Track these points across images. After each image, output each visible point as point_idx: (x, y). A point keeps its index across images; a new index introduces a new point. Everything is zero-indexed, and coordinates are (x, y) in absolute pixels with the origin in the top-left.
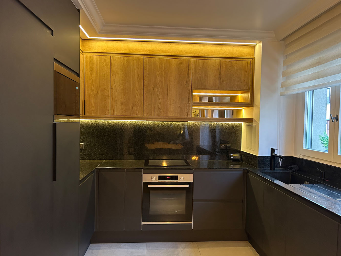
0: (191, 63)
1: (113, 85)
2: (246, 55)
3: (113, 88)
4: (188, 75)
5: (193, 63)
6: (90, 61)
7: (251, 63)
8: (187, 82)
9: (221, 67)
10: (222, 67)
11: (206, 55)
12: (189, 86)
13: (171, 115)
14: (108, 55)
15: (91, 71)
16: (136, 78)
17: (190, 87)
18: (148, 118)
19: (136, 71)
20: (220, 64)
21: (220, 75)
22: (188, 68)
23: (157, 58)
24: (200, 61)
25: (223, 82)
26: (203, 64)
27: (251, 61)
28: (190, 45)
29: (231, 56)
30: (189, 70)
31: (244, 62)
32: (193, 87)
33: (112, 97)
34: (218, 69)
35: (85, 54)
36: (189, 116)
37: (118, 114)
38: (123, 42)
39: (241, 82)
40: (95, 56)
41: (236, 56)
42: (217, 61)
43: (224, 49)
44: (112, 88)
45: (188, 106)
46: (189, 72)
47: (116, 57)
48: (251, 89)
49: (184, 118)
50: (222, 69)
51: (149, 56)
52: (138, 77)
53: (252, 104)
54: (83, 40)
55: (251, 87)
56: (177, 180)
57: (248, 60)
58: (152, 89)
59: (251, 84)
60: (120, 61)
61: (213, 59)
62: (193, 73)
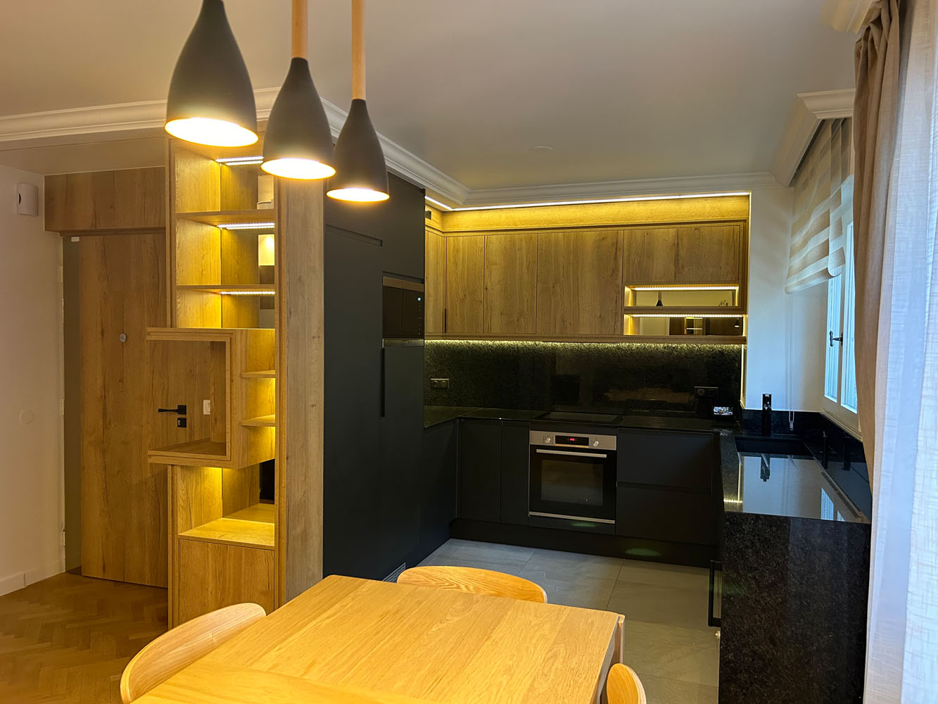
0: (620, 238)
1: (489, 284)
2: (732, 215)
3: (489, 288)
4: (616, 259)
5: (626, 237)
6: (454, 246)
7: (742, 229)
8: (615, 271)
9: (680, 241)
10: (682, 240)
11: (650, 221)
12: (616, 279)
13: (584, 331)
14: (481, 234)
15: (456, 263)
16: (525, 270)
17: (619, 281)
18: (543, 337)
19: (525, 258)
20: (677, 236)
21: (677, 255)
22: (615, 246)
23: (560, 234)
24: (638, 232)
25: (683, 268)
26: (645, 237)
27: (742, 226)
28: (621, 205)
29: (700, 219)
30: (618, 250)
31: (726, 228)
32: (624, 280)
33: (487, 303)
34: (674, 245)
35: (446, 235)
36: (618, 332)
37: (496, 330)
38: (505, 211)
39: (721, 268)
40: (462, 239)
41: (710, 219)
42: (672, 231)
43: (686, 206)
44: (486, 289)
45: (616, 314)
46: (618, 253)
47: (494, 238)
48: (740, 281)
49: (608, 336)
50: (680, 245)
51: (547, 231)
52: (528, 268)
53: (743, 308)
54: (444, 213)
55: (740, 276)
56: (588, 445)
57: (736, 223)
58: (551, 286)
59: (741, 271)
60: (500, 243)
61: (663, 226)
62: (626, 254)
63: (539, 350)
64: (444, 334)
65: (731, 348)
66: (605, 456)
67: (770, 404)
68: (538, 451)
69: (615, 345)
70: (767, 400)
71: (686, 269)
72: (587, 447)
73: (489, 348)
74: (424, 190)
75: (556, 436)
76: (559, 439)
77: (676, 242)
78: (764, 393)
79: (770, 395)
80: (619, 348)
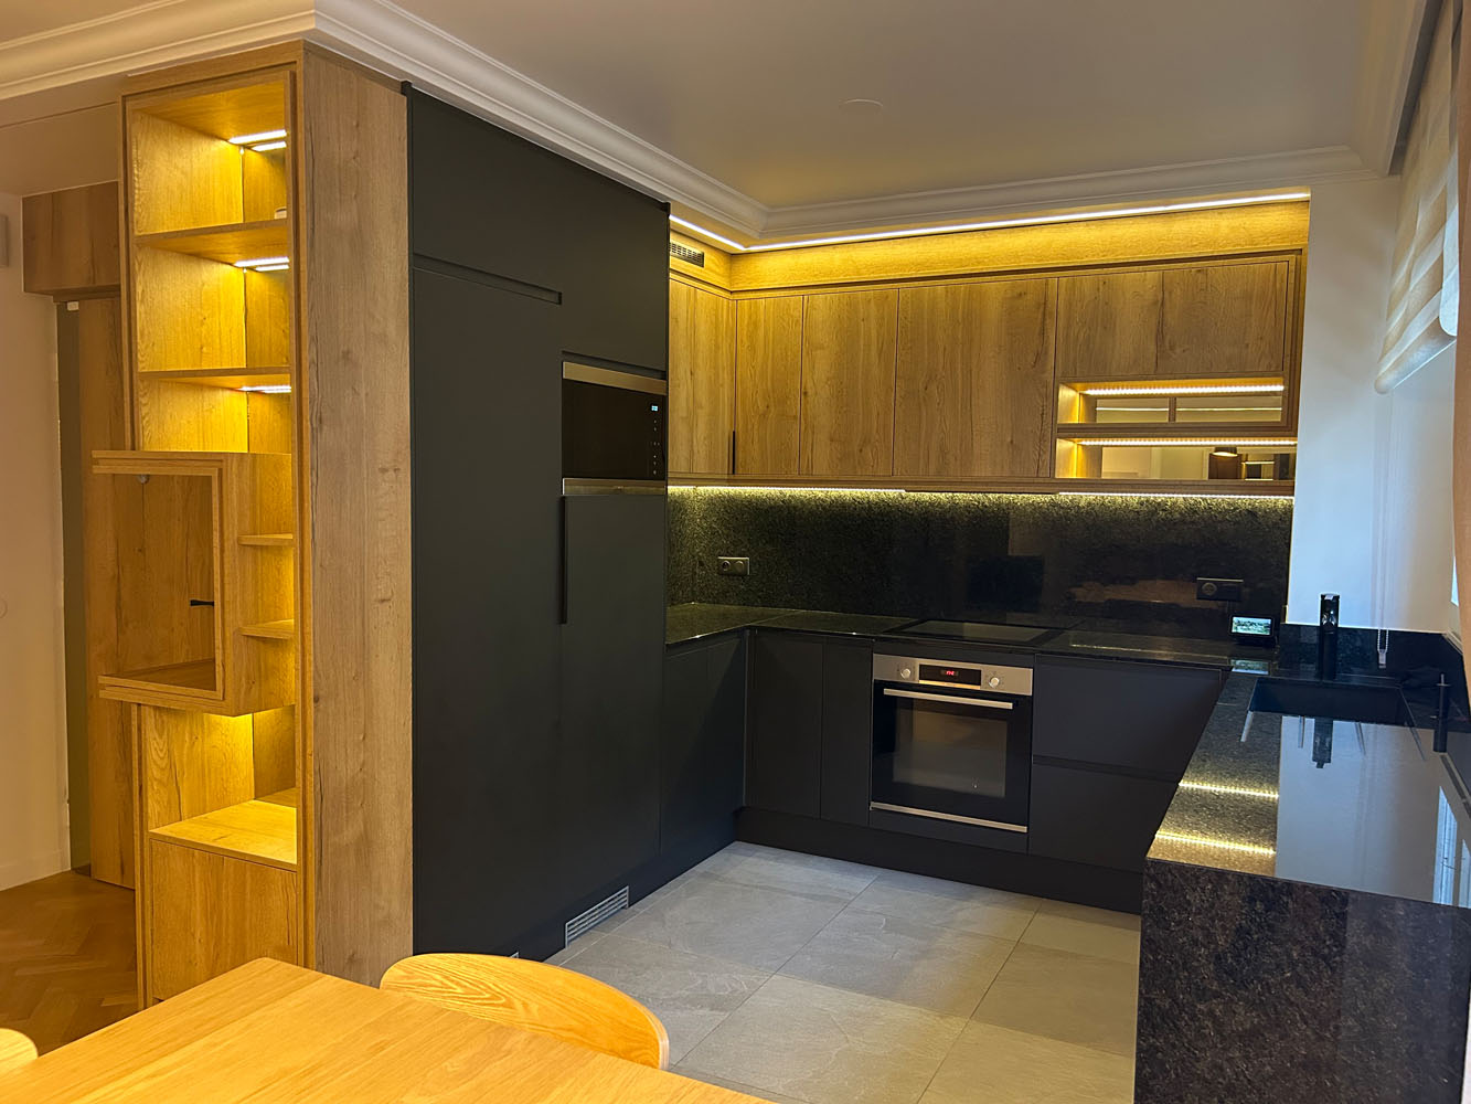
0: (1052, 292)
1: (810, 385)
2: (1273, 242)
3: (810, 392)
4: (1043, 332)
5: (1062, 291)
6: (750, 317)
7: (1292, 268)
8: (1040, 356)
9: (1166, 296)
10: (1170, 293)
11: (1110, 259)
12: (1043, 372)
13: (983, 471)
14: (796, 292)
15: (752, 348)
16: (874, 357)
17: (1049, 376)
18: (907, 482)
19: (874, 333)
20: (1163, 285)
21: (1161, 324)
22: (1042, 309)
23: (940, 286)
24: (1087, 280)
25: (1172, 348)
26: (1098, 289)
27: (1292, 263)
28: (1054, 229)
29: (1208, 252)
30: (1047, 317)
31: (1259, 266)
32: (1059, 374)
33: (805, 420)
34: (1155, 303)
35: (736, 296)
36: (1044, 472)
37: (821, 470)
38: (839, 249)
39: (1247, 345)
40: (764, 301)
41: (1229, 250)
42: (1152, 275)
43: (1180, 227)
44: (806, 393)
45: (1042, 438)
46: (1048, 321)
47: (820, 299)
48: (1287, 371)
49: (1025, 480)
50: (1167, 304)
51: (916, 283)
52: (880, 352)
53: (1289, 426)
54: (733, 257)
55: (1287, 360)
56: (979, 684)
57: (1280, 258)
58: (921, 387)
59: (1288, 352)
60: (830, 308)
61: (1136, 268)
62: (1061, 323)
63: (908, 507)
64: (732, 477)
65: (1271, 505)
66: (1009, 706)
67: (1336, 614)
68: (887, 691)
69: (1048, 498)
70: (1330, 606)
71: (1178, 350)
72: (978, 688)
73: (820, 503)
74: (668, 204)
75: (921, 666)
76: (926, 672)
77: (1160, 298)
78: (1324, 593)
79: (1337, 598)
80: (1054, 504)
